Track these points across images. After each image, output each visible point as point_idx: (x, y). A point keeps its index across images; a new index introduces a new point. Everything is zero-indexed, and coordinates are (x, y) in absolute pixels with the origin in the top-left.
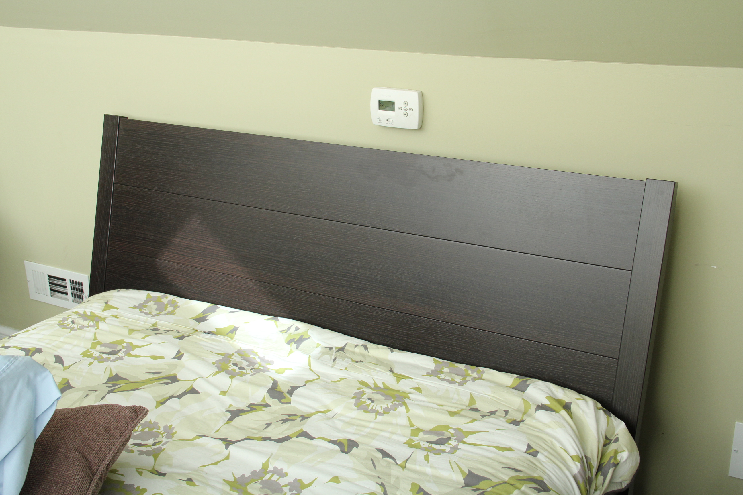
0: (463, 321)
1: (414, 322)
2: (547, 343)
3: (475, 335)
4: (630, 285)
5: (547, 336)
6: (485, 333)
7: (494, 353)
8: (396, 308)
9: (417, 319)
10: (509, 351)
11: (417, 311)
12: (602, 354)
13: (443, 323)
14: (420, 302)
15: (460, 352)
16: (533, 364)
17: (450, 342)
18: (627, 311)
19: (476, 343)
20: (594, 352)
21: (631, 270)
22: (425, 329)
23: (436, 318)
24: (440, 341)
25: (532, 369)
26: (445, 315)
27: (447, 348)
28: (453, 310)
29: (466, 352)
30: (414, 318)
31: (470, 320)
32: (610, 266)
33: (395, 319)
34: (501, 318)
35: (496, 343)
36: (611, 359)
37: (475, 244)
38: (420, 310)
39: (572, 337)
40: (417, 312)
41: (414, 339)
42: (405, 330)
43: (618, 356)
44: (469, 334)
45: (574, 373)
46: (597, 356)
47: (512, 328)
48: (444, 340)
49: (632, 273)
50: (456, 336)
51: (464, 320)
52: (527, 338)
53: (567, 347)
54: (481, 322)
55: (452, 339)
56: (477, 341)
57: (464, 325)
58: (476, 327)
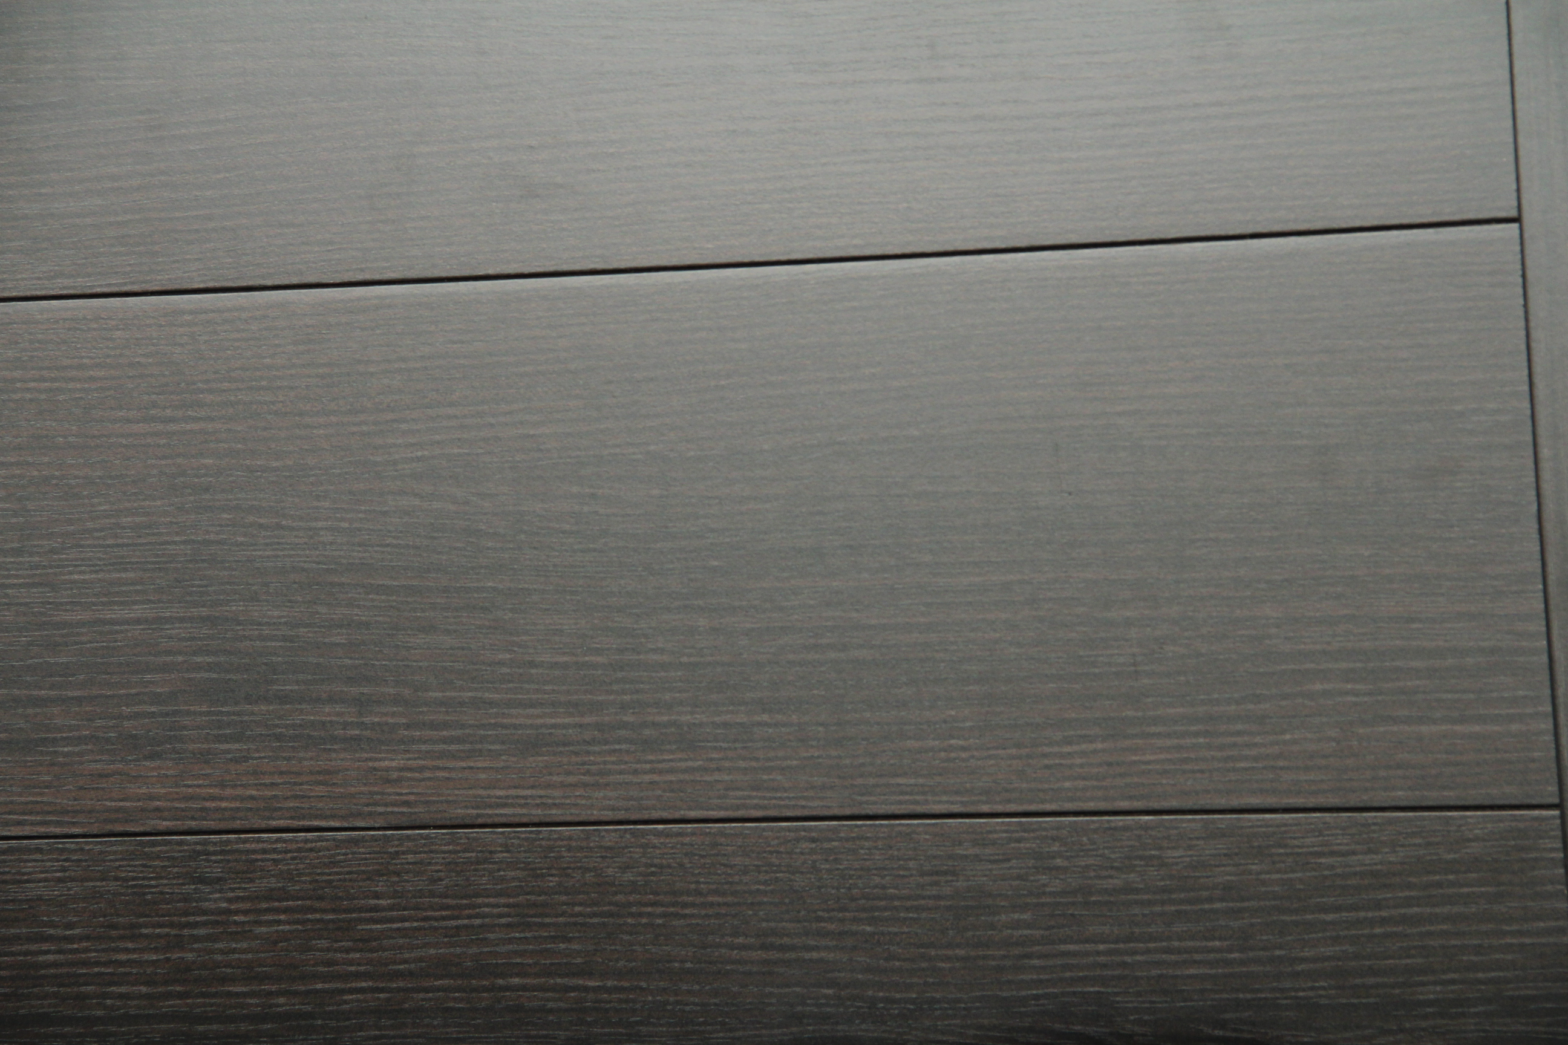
0: (528, 792)
1: (202, 880)
2: (1091, 806)
3: (624, 868)
4: (1526, 312)
5: (1078, 761)
6: (687, 835)
7: (774, 955)
8: (64, 812)
9: (222, 852)
10: (864, 915)
11: (213, 798)
12: (1450, 796)
13: (400, 839)
14: (219, 739)
15: (550, 1005)
16: (1036, 962)
17: (474, 950)
18: (1547, 488)
19: (641, 915)
20: (1401, 796)
21: (1513, 213)
22: (285, 911)
23: (343, 818)
24: (405, 962)
25: (1037, 997)
26: (399, 780)
27: (461, 1000)
28: (445, 741)
29: (586, 989)
30: (199, 853)
31: (571, 779)
32: (1376, 223)
33: (75, 888)
34: (765, 717)
35: (765, 883)
36: (1515, 818)
37: (491, 272)
38: (228, 792)
39: (1239, 733)
40: (208, 804)
41: (229, 994)
42: (156, 950)
43: (1553, 788)
44: (588, 870)
45: (1303, 960)
46: (1424, 819)
47: (848, 761)
48: (432, 951)
49: (1526, 235)
50: (502, 901)
51: (533, 787)
52: (956, 808)
53: (1221, 802)
54: (645, 773)
55: (481, 926)
56: (646, 905)
57: (536, 820)
58: (621, 815)
